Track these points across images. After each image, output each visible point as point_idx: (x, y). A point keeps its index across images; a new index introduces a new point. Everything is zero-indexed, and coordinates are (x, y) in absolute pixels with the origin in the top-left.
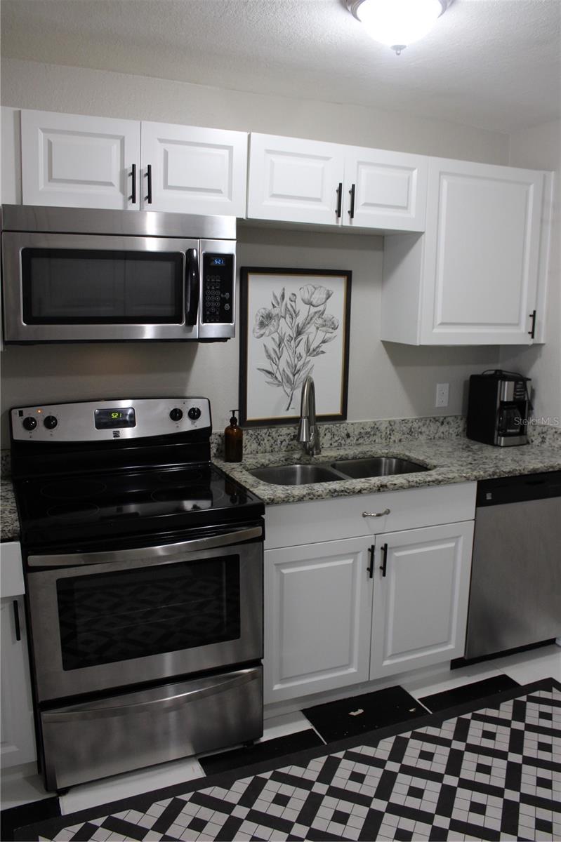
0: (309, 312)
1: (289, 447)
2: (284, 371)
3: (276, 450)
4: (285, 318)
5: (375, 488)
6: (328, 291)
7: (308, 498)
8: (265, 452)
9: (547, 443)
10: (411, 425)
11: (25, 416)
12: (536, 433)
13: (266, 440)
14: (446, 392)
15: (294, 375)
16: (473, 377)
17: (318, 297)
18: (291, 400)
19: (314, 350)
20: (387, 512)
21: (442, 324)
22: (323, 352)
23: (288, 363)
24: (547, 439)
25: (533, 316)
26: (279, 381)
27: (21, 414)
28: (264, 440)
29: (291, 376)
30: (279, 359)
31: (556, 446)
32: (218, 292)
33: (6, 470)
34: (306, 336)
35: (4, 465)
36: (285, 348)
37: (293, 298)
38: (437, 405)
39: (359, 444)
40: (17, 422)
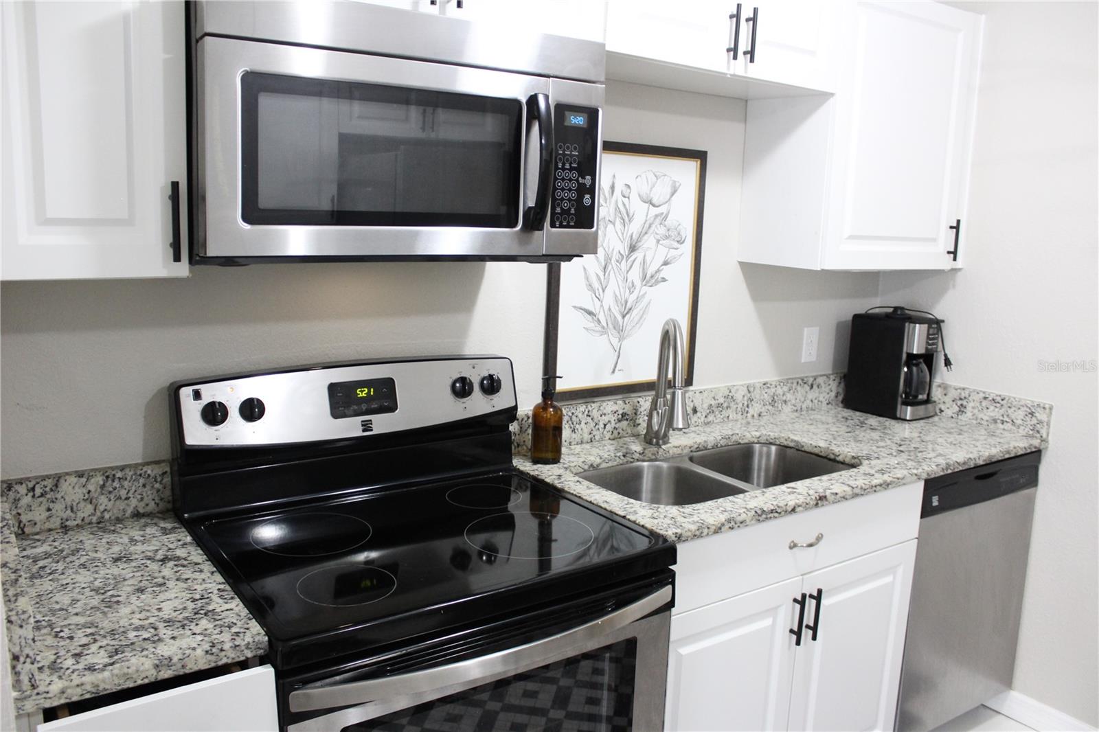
0: (647, 216)
1: (616, 432)
2: (610, 309)
3: (597, 438)
4: (614, 225)
5: (812, 503)
6: (674, 182)
7: (727, 526)
8: (582, 443)
9: (969, 414)
10: (773, 390)
11: (207, 398)
12: (948, 399)
13: (583, 423)
14: (815, 339)
15: (624, 317)
16: (857, 317)
17: (660, 192)
18: (619, 357)
19: (652, 277)
20: (819, 538)
21: (851, 237)
22: (664, 280)
23: (616, 296)
24: (969, 409)
25: (957, 228)
26: (603, 327)
27: (197, 396)
28: (580, 423)
29: (619, 318)
30: (604, 291)
31: (986, 418)
32: (575, 174)
33: (162, 499)
34: (643, 254)
35: (158, 491)
36: (612, 272)
37: (626, 193)
38: (803, 361)
39: (708, 423)
40: (191, 411)
